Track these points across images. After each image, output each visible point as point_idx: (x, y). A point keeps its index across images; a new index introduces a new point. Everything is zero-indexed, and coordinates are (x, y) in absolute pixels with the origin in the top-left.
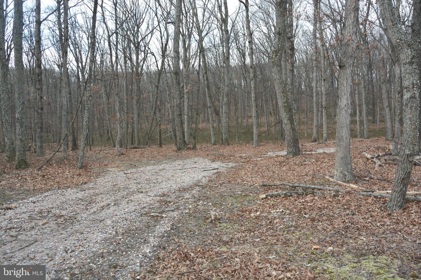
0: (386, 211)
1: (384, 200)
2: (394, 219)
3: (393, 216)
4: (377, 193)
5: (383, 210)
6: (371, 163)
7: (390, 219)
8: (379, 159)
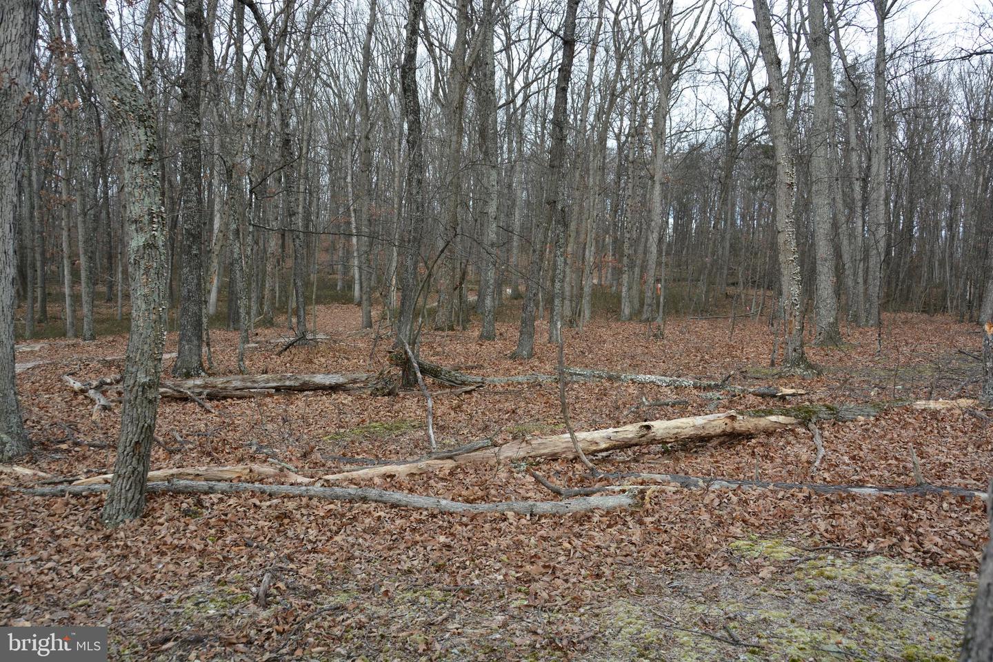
0: (100, 528)
1: (97, 500)
2: (117, 546)
3: (116, 539)
4: (83, 483)
5: (93, 526)
6: (82, 404)
7: (108, 548)
8: (104, 393)
